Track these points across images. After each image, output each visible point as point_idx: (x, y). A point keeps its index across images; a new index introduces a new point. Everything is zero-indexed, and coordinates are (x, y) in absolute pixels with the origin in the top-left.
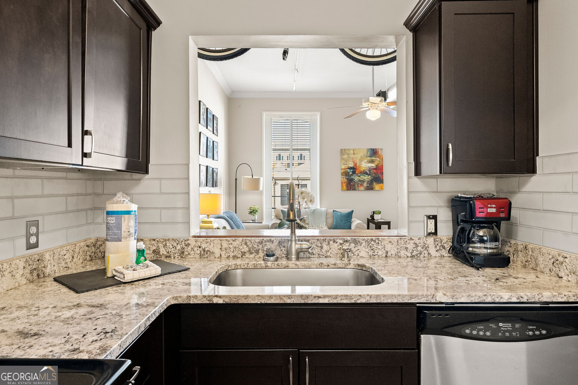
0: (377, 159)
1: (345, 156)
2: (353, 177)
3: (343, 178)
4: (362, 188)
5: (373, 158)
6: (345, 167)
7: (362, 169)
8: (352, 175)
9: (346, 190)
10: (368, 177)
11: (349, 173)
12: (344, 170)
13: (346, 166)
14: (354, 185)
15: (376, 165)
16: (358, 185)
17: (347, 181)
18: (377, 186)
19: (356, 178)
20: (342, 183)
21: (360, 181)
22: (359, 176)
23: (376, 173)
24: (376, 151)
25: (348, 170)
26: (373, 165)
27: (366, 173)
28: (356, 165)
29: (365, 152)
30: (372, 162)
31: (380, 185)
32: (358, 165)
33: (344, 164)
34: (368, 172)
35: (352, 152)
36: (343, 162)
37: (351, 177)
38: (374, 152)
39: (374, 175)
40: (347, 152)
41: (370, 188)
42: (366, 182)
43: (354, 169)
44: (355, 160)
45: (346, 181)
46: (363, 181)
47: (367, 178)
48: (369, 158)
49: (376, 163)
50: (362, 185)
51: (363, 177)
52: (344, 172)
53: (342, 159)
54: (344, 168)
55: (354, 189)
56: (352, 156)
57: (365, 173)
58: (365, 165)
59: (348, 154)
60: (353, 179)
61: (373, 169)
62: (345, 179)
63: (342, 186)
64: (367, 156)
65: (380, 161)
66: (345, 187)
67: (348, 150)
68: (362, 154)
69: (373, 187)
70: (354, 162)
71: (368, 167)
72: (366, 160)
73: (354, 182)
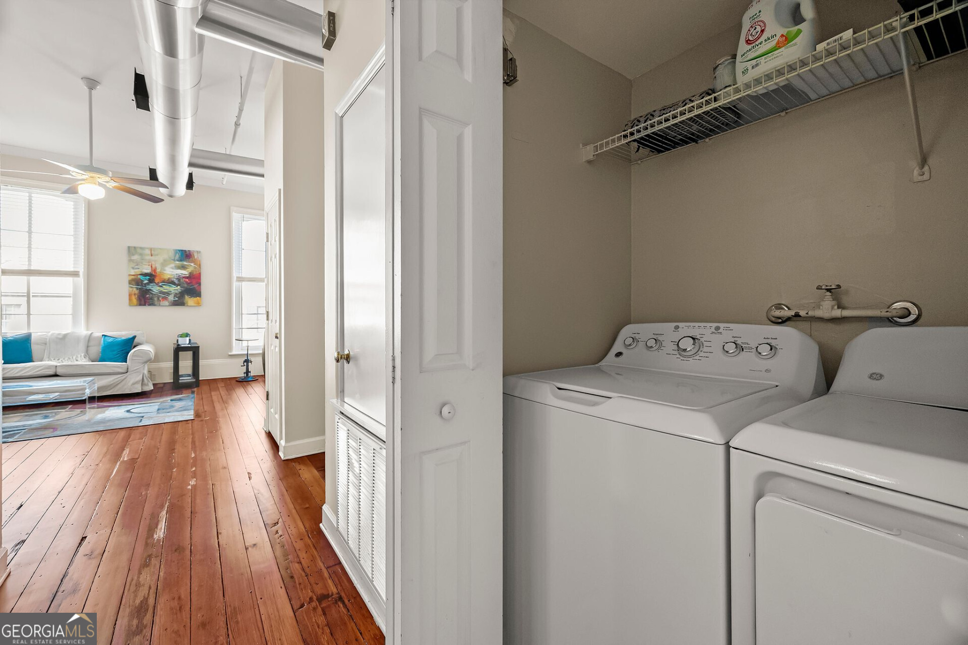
0: (192, 264)
1: (136, 257)
2: (149, 287)
3: (132, 287)
4: (166, 303)
5: (185, 263)
6: (135, 272)
7: (166, 277)
8: (148, 284)
9: (137, 305)
10: (177, 288)
11: (142, 281)
12: (133, 277)
13: (138, 271)
14: (152, 299)
15: (190, 273)
16: (158, 299)
17: (139, 293)
18: (190, 301)
19: (155, 289)
20: (130, 295)
21: (161, 292)
22: (161, 286)
23: (189, 283)
24: (190, 254)
25: (142, 277)
26: (185, 273)
27: (173, 283)
28: (155, 270)
29: (171, 254)
30: (183, 267)
31: (195, 299)
32: (158, 270)
33: (133, 268)
34: (176, 282)
35: (148, 252)
36: (133, 265)
37: (145, 287)
38: (186, 255)
39: (186, 285)
40: (139, 251)
41: (179, 302)
42: (173, 295)
43: (152, 277)
44: (153, 263)
45: (137, 292)
46: (168, 294)
47: (174, 289)
48: (178, 262)
49: (190, 270)
50: (165, 299)
51: (166, 288)
52: (133, 280)
53: (130, 261)
54: (133, 274)
55: (152, 304)
56: (149, 257)
57: (170, 282)
58: (171, 271)
59: (141, 254)
60: (150, 290)
61: (184, 277)
62: (135, 289)
63: (130, 300)
64: (174, 260)
65: (195, 268)
66: (135, 301)
67: (141, 248)
68: (165, 256)
69: (184, 301)
70: (152, 267)
71: (176, 274)
72: (173, 265)
73: (152, 294)
